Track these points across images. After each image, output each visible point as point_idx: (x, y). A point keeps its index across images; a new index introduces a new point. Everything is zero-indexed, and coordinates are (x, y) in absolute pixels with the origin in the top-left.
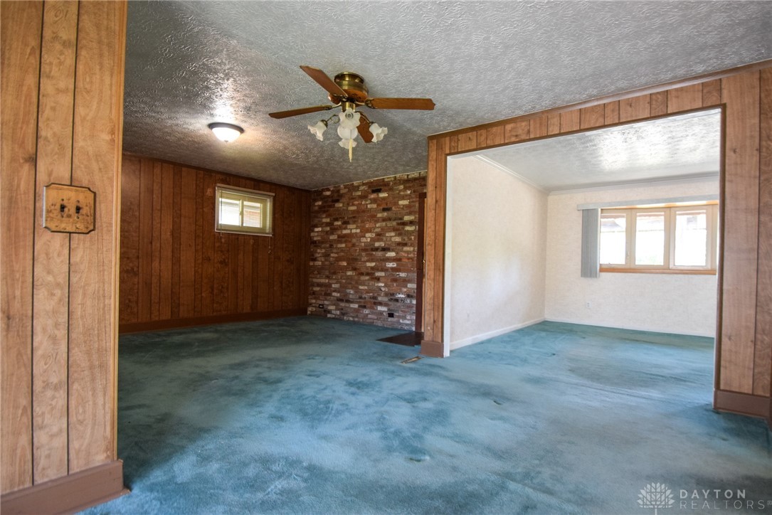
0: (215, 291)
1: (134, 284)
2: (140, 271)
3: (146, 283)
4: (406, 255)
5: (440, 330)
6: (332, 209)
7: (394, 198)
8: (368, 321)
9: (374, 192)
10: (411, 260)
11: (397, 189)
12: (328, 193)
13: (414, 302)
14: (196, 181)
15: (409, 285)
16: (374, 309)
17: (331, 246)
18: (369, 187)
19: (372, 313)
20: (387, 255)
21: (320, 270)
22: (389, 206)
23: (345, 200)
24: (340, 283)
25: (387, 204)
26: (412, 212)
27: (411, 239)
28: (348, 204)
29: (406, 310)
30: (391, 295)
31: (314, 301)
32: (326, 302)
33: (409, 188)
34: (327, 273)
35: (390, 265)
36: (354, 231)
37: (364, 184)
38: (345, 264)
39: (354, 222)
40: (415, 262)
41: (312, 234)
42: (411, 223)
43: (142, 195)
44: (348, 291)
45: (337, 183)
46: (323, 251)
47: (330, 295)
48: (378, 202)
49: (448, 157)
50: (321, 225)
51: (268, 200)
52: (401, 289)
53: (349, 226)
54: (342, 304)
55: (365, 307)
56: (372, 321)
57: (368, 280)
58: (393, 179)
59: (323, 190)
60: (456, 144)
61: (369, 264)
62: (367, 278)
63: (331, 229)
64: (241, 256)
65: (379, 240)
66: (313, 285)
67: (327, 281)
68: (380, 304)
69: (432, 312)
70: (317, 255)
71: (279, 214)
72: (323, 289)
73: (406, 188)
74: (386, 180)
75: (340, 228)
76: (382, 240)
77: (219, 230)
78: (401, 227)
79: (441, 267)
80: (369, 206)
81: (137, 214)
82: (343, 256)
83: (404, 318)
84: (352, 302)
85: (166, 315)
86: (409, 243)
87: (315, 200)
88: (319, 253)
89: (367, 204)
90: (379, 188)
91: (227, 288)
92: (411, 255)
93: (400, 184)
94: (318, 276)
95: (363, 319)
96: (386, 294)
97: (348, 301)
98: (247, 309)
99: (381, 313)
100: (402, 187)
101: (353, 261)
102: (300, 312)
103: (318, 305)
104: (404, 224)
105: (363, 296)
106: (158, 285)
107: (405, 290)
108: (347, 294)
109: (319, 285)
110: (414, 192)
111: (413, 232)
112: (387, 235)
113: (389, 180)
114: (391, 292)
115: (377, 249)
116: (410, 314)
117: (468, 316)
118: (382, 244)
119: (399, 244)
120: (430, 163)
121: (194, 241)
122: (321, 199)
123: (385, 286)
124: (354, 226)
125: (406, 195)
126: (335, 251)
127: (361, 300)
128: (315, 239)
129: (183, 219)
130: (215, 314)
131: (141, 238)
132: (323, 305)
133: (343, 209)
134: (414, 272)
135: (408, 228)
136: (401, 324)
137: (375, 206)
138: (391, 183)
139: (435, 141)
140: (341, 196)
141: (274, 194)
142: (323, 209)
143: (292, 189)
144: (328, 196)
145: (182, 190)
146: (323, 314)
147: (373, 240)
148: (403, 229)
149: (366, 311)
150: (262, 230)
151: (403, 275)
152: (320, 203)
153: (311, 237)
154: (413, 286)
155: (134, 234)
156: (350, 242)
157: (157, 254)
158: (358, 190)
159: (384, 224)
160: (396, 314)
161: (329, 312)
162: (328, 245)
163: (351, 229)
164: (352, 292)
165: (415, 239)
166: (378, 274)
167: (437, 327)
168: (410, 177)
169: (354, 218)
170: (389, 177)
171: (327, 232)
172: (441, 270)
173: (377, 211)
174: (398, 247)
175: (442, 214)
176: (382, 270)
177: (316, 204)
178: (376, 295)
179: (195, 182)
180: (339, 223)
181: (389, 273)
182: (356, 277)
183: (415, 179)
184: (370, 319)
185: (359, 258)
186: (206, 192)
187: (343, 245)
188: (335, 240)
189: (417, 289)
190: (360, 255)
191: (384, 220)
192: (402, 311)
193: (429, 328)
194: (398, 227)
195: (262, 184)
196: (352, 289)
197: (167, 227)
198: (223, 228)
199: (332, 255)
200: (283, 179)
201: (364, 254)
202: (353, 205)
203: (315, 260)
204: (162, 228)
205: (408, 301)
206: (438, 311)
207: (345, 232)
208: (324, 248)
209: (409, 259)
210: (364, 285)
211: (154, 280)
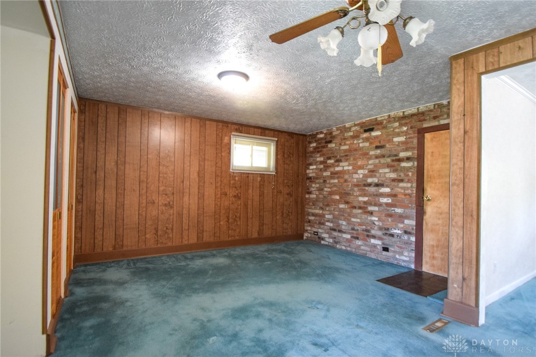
0: (231, 220)
1: (170, 215)
2: (175, 204)
3: (179, 215)
4: (402, 191)
5: (473, 291)
6: (325, 149)
7: (388, 135)
8: (361, 251)
9: (366, 131)
10: (408, 197)
11: (392, 127)
12: (322, 136)
13: (413, 239)
14: (217, 131)
15: (406, 222)
16: (367, 241)
17: (325, 181)
18: (361, 127)
19: (366, 245)
20: (380, 191)
21: (315, 202)
22: (382, 143)
23: (337, 141)
24: (333, 214)
25: (380, 142)
26: (410, 148)
27: (408, 175)
28: (340, 144)
29: (404, 246)
30: (385, 229)
31: (309, 228)
32: (320, 230)
33: (405, 124)
34: (321, 205)
35: (384, 200)
36: (346, 168)
37: (355, 125)
38: (337, 197)
39: (347, 160)
40: (414, 199)
41: (308, 171)
42: (408, 159)
43: (177, 144)
44: (341, 222)
45: (330, 126)
46: (318, 185)
47: (323, 224)
48: (370, 140)
49: (483, 77)
50: (316, 163)
51: (272, 144)
52: (396, 225)
53: (341, 164)
54: (335, 234)
55: (357, 238)
56: (365, 252)
57: (361, 213)
58: (386, 117)
59: (317, 134)
60: (496, 59)
61: (361, 199)
62: (360, 211)
63: (324, 166)
64: (250, 191)
65: (371, 177)
66: (308, 214)
67: (321, 212)
68: (374, 237)
69: (461, 267)
70: (312, 189)
71: (281, 155)
72: (317, 218)
73: (401, 125)
74: (379, 119)
75: (333, 165)
76: (375, 176)
77: (234, 170)
78: (396, 163)
79: (475, 213)
80: (361, 145)
81: (173, 159)
82: (336, 190)
83: (401, 254)
84: (345, 233)
85: (193, 240)
86: (406, 179)
87: (310, 143)
88: (314, 187)
89: (359, 143)
90: (371, 127)
91: (240, 218)
92: (409, 192)
93: (395, 121)
94: (313, 207)
95: (355, 249)
96: (380, 229)
97: (340, 231)
98: (255, 235)
99: (375, 246)
100: (397, 124)
101: (345, 196)
102: (298, 237)
103: (313, 232)
104: (400, 160)
105: (356, 228)
106: (188, 215)
107: (402, 226)
108: (339, 225)
109: (313, 215)
110: (411, 128)
111: (410, 168)
112: (381, 171)
113: (383, 118)
114: (386, 227)
115: (370, 185)
116: (408, 251)
117: (495, 266)
118: (376, 180)
119: (394, 180)
120: (454, 87)
121: (214, 180)
122: (316, 141)
123: (379, 220)
124: (347, 164)
125: (402, 132)
126: (328, 186)
127: (354, 232)
128: (310, 175)
129: (206, 162)
130: (230, 239)
131: (175, 178)
132: (317, 232)
133: (336, 149)
134: (412, 208)
135: (404, 164)
136: (397, 259)
137: (367, 144)
138: (385, 122)
139: (461, 61)
140: (334, 137)
141: (276, 139)
142: (317, 150)
143: (291, 134)
144: (321, 139)
145: (206, 139)
146: (317, 240)
147: (365, 176)
148: (399, 165)
149: (359, 242)
150: (267, 169)
151: (399, 210)
152: (314, 145)
153: (306, 174)
154: (411, 223)
155: (170, 175)
156: (343, 178)
157: (187, 190)
158: (350, 131)
159: (377, 161)
160: (391, 249)
161: (323, 239)
162: (322, 181)
163: (343, 166)
164: (344, 223)
165: (412, 175)
166: (370, 208)
167: (467, 286)
168: (406, 113)
169: (346, 156)
170: (382, 116)
171: (321, 170)
172: (475, 217)
173: (369, 149)
174: (393, 183)
175: (475, 148)
176: (375, 205)
177: (312, 145)
178: (369, 228)
179: (215, 132)
180: (331, 161)
181: (383, 208)
182: (348, 210)
183: (413, 115)
184: (363, 250)
185: (351, 192)
186: (224, 140)
187: (336, 181)
188: (328, 176)
189: (417, 225)
190: (352, 190)
191: (377, 157)
192: (398, 247)
193: (455, 286)
194: (393, 163)
195: (267, 132)
196: (344, 220)
197: (195, 168)
198: (236, 168)
199: (325, 189)
200: (284, 126)
201: (356, 189)
202: (345, 144)
203: (310, 193)
204: (191, 170)
205: (406, 237)
206: (470, 267)
207: (337, 169)
208: (318, 183)
209: (405, 195)
210: (357, 218)
211: (185, 212)
